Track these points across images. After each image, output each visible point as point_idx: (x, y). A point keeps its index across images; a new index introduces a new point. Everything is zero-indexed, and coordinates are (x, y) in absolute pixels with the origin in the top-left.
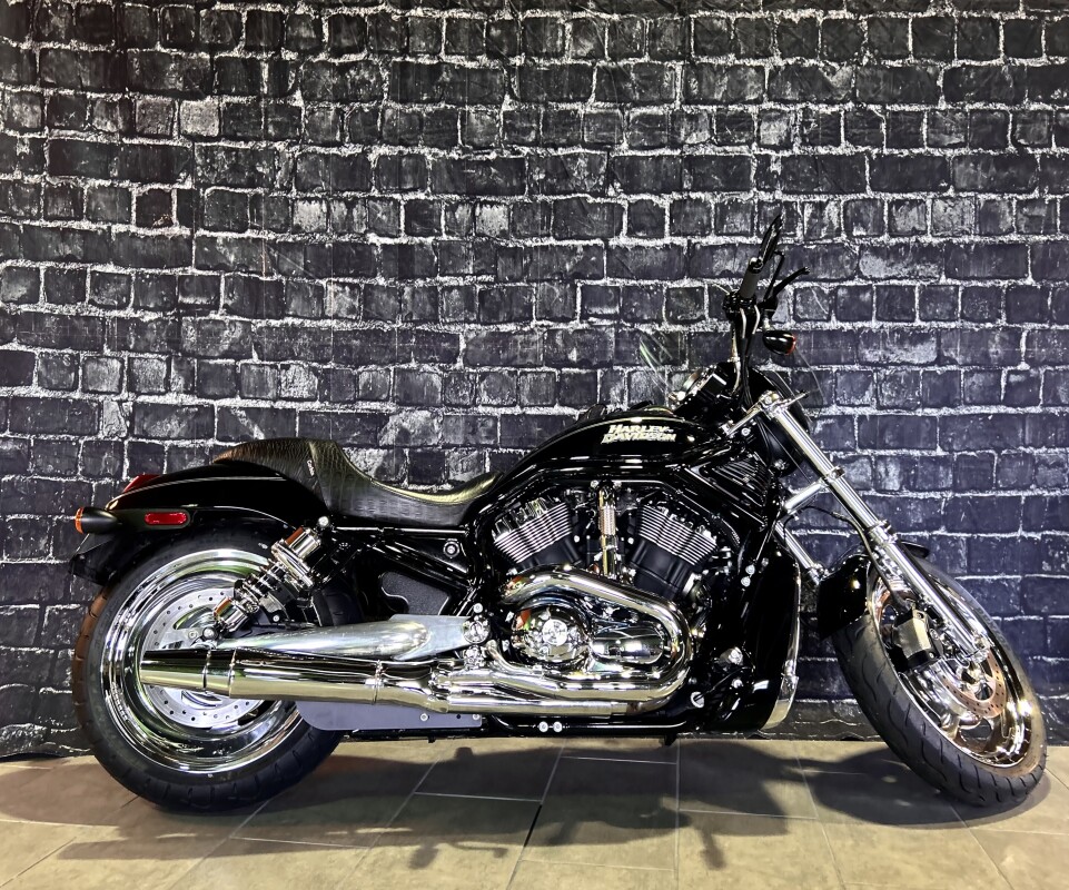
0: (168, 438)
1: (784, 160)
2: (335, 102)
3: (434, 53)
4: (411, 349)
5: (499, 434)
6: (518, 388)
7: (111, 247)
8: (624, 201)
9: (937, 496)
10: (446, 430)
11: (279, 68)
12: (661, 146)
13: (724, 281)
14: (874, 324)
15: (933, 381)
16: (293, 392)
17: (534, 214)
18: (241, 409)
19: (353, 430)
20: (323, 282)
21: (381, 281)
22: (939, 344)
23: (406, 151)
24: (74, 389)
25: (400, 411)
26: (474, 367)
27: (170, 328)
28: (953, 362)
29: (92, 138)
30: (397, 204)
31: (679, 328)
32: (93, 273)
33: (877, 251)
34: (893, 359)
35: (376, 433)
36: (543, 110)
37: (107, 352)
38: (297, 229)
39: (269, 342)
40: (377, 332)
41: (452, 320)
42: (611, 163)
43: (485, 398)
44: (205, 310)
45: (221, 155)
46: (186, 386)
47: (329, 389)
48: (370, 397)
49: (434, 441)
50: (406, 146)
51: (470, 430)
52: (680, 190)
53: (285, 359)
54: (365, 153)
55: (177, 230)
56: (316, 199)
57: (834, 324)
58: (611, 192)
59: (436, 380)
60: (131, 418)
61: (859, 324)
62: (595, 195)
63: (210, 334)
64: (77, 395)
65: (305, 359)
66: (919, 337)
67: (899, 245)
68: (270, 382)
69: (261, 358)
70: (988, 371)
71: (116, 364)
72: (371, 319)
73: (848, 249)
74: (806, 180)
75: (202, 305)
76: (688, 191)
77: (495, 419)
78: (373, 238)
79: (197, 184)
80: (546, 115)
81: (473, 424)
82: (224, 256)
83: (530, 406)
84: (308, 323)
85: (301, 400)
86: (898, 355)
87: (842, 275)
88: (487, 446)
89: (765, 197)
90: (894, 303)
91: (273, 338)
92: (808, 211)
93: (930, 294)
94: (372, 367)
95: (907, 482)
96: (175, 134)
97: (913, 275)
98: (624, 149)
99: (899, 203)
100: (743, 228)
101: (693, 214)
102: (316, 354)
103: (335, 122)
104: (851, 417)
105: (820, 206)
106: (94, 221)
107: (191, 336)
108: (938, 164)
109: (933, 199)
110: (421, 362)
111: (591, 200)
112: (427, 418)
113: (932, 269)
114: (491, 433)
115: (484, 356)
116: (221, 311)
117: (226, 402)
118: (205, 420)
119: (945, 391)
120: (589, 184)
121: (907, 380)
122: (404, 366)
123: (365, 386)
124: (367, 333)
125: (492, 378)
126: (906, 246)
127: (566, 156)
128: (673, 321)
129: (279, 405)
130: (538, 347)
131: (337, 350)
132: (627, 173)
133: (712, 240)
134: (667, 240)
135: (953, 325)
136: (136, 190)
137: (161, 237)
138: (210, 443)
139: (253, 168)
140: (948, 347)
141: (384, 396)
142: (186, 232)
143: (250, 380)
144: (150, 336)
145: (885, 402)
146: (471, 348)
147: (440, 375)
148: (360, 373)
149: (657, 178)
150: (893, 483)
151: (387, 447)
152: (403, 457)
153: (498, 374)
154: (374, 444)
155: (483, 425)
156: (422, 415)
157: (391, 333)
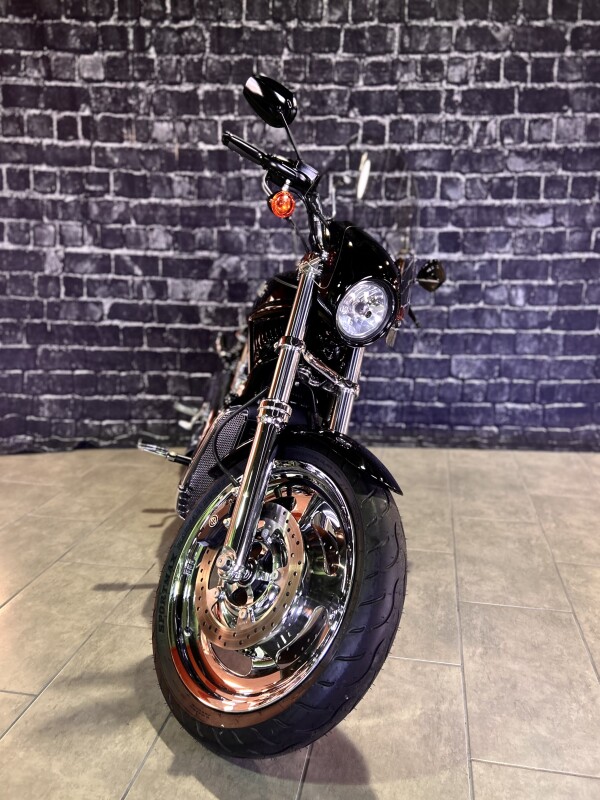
0: (85, 274)
1: (464, 93)
2: (176, 54)
3: (238, 20)
4: (227, 217)
6: (293, 243)
7: (43, 154)
8: (361, 120)
9: (546, 308)
10: (250, 269)
11: (140, 32)
12: (384, 83)
13: (422, 174)
14: (514, 201)
15: (549, 237)
16: (157, 245)
17: (303, 129)
18: (127, 256)
19: (193, 268)
20: (172, 175)
21: (207, 174)
22: (554, 214)
23: (222, 87)
24: (28, 243)
25: (220, 257)
26: (266, 228)
27: (83, 206)
28: (562, 225)
29: (26, 82)
30: (216, 122)
31: (391, 203)
32: (34, 171)
33: (520, 154)
34: (525, 223)
35: (207, 270)
36: (308, 59)
37: (46, 220)
38: (155, 141)
39: (142, 214)
40: (205, 207)
41: (252, 198)
42: (353, 95)
43: (272, 249)
44: (102, 194)
45: (106, 92)
46: (94, 241)
47: (178, 243)
48: (203, 248)
49: (242, 276)
50: (222, 83)
51: (264, 269)
52: (396, 113)
53: (151, 224)
54: (195, 90)
55: (83, 142)
56: (166, 121)
57: (490, 201)
58: (352, 115)
59: (243, 237)
60: (63, 261)
61: (505, 201)
62: (342, 116)
63: (106, 208)
64: (30, 248)
65: (164, 224)
66: (542, 210)
67: (533, 149)
68: (143, 239)
69: (138, 223)
70: (584, 231)
71: (51, 229)
72: (202, 198)
73: (500, 153)
74: (477, 106)
75: (100, 191)
76: (401, 113)
77: (278, 262)
78: (202, 146)
79: (93, 112)
80: (311, 63)
81: (265, 265)
82: (111, 159)
84: (164, 202)
85: (161, 250)
86: (528, 221)
87: (496, 169)
89: (450, 117)
90: (528, 187)
91: (143, 212)
92: (476, 128)
93: (551, 182)
94: (203, 229)
95: (529, 300)
96: (77, 78)
97: (541, 169)
98: (361, 86)
99: (535, 121)
100: (435, 138)
101: (403, 129)
102: (169, 222)
103: (176, 68)
104: (496, 261)
105: (484, 124)
106: (32, 137)
107: (95, 210)
108: (562, 94)
109: (558, 118)
110: (233, 225)
111: (339, 120)
112: (237, 262)
113: (553, 165)
115: (272, 221)
116: (112, 194)
117: (118, 252)
118: (106, 263)
119: (556, 244)
120: (338, 109)
121: (533, 236)
122: (223, 229)
123: (199, 241)
124: (200, 208)
125: (277, 236)
126: (538, 150)
127: (324, 91)
128: (389, 199)
129: (150, 253)
131: (182, 218)
132: (363, 102)
133: (415, 146)
134: (386, 146)
135: (564, 201)
136: (56, 116)
137: (73, 148)
138: (111, 276)
139: (126, 101)
140: (561, 215)
141: (211, 248)
142: (87, 143)
143: (131, 238)
144: (71, 211)
145: (518, 251)
146: (264, 217)
147: (245, 234)
148: (196, 233)
149: (381, 105)
150: (520, 301)
151: (214, 279)
152: (223, 286)
153: (281, 234)
154: (206, 277)
155: (272, 265)
156: (234, 260)
157: (214, 207)
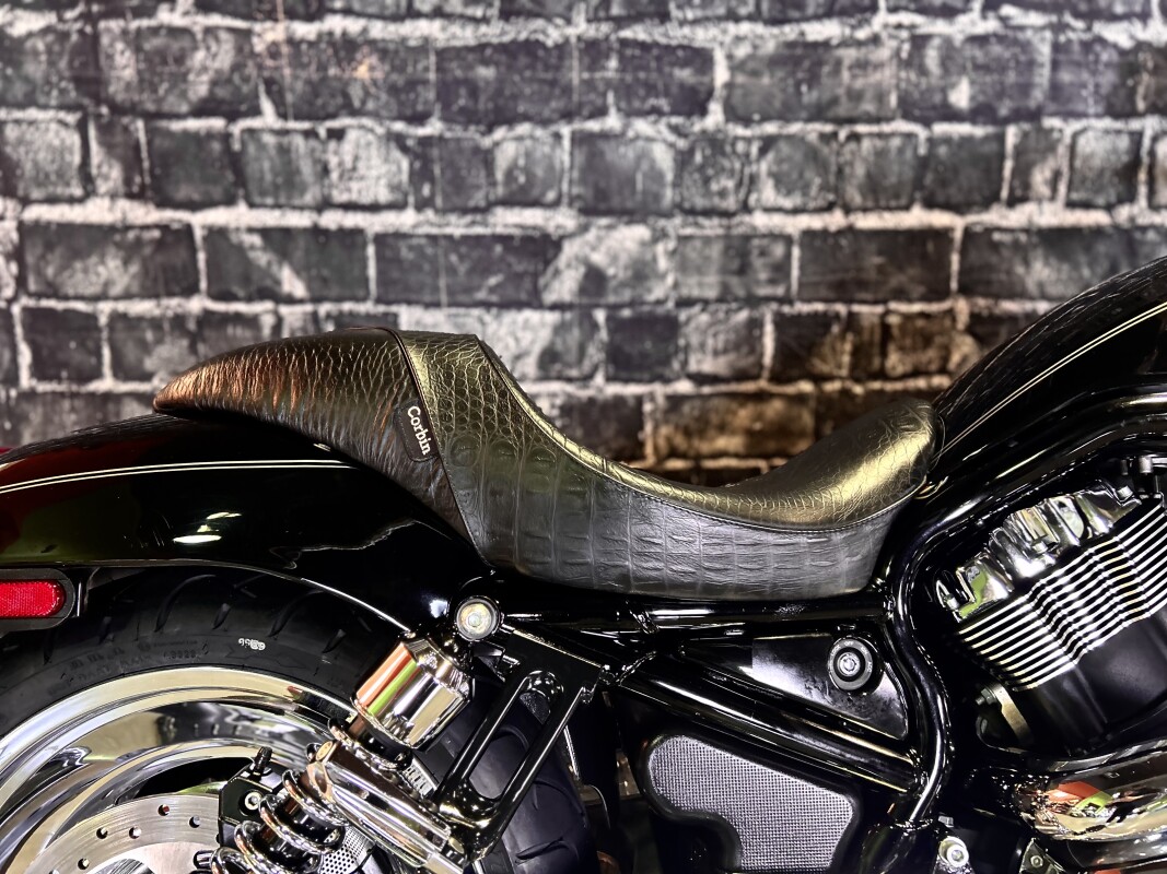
0: (102, 296)
4: (608, 83)
5: (795, 272)
6: (840, 171)
10: (683, 266)
16: (357, 191)
18: (251, 230)
19: (487, 271)
25: (584, 229)
26: (747, 121)
27: (76, 50)
35: (536, 276)
39: (295, 77)
40: (531, 47)
41: (699, 13)
43: (768, 193)
44: (148, 2)
46: (128, 181)
47: (432, 181)
48: (521, 197)
49: (658, 291)
51: (735, 264)
53: (333, 116)
59: (662, 157)
60: (15, 254)
63: (164, 60)
65: (376, 115)
68: (307, 169)
69: (283, 115)
72: (518, 13)
77: (789, 239)
81: (740, 252)
83: (865, 210)
84: (378, 30)
85: (373, 207)
88: (768, 299)
91: (305, 66)
102: (401, 104)
107: (124, 66)
112: (643, 244)
114: (780, 270)
115: (768, 98)
116: (183, 3)
117: (217, 215)
118: (179, 256)
122: (593, 126)
123: (510, 175)
124: (510, 50)
125: (785, 148)
129: (331, 220)
130: (886, 76)
131: (446, 92)
138: (195, 305)
141: (551, 196)
143: (264, 167)
144: (34, 69)
146: (740, 79)
147: (672, 145)
148: (497, 144)
151: (556, 307)
152: (595, 326)
153: (797, 140)
154: (535, 302)
155: (763, 253)
156: (630, 237)
157: (562, 48)
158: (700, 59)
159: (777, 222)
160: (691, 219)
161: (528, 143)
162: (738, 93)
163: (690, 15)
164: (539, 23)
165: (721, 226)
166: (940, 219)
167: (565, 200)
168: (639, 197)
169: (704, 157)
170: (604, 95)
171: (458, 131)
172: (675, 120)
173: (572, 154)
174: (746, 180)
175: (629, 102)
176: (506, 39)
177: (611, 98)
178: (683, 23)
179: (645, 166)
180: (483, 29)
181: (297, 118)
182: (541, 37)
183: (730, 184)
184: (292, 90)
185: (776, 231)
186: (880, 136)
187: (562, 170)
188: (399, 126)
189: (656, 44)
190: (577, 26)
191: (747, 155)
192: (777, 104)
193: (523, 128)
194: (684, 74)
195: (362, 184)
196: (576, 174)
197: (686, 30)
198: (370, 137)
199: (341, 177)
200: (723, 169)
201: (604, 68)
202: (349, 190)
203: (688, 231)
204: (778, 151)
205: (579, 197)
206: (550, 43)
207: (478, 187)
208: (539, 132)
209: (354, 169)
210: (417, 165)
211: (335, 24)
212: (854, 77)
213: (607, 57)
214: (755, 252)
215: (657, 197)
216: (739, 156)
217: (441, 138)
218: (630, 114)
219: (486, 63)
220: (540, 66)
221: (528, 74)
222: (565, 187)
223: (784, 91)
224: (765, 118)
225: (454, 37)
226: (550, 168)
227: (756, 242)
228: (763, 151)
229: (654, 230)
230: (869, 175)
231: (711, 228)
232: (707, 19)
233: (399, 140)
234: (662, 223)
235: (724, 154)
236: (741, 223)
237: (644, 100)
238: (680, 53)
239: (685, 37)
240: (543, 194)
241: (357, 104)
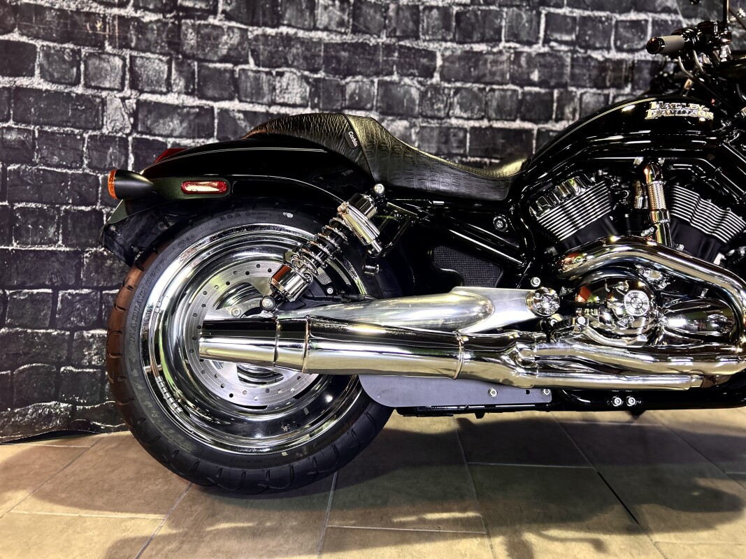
0: (170, 136)
4: (394, 62)
5: (468, 144)
6: (486, 103)
10: (422, 139)
16: (287, 98)
18: (239, 111)
24: (76, 83)
26: (449, 82)
27: (170, 30)
31: (624, 56)
37: (108, 48)
39: (265, 50)
40: (364, 45)
41: (431, 37)
43: (457, 111)
44: (205, 14)
46: (187, 87)
47: (319, 98)
48: (356, 106)
51: (443, 139)
53: (280, 67)
59: (414, 93)
60: (134, 114)
63: (209, 38)
64: (79, 90)
65: (298, 68)
68: (266, 88)
69: (258, 65)
71: (118, 62)
72: (359, 32)
75: (200, 9)
77: (465, 130)
81: (446, 134)
83: (497, 120)
84: (301, 34)
85: (294, 105)
88: (457, 155)
91: (269, 46)
102: (308, 64)
107: (191, 39)
112: (406, 128)
114: (462, 143)
115: (458, 72)
116: (220, 16)
117: (225, 104)
118: (206, 120)
122: (387, 78)
123: (352, 96)
124: (355, 46)
125: (464, 93)
128: (620, 50)
129: (274, 110)
130: (505, 67)
131: (328, 60)
141: (369, 106)
143: (247, 85)
144: (151, 36)
146: (447, 64)
147: (419, 89)
148: (347, 83)
153: (469, 90)
155: (455, 135)
156: (401, 125)
157: (376, 47)
158: (431, 55)
159: (460, 122)
160: (425, 120)
161: (360, 83)
162: (446, 69)
163: (427, 38)
164: (368, 36)
165: (438, 123)
166: (528, 125)
167: (375, 108)
168: (405, 109)
169: (431, 94)
170: (392, 67)
171: (331, 77)
172: (420, 79)
173: (378, 90)
174: (448, 105)
175: (402, 70)
176: (354, 41)
177: (395, 68)
178: (424, 41)
179: (407, 97)
180: (344, 37)
181: (264, 66)
182: (368, 42)
183: (442, 106)
184: (263, 55)
185: (460, 126)
186: (503, 90)
187: (374, 96)
188: (306, 73)
189: (414, 48)
190: (382, 39)
191: (449, 95)
192: (461, 75)
193: (359, 78)
194: (424, 61)
195: (289, 95)
196: (379, 98)
197: (426, 44)
198: (295, 76)
199: (281, 92)
200: (439, 100)
201: (393, 56)
202: (284, 98)
203: (424, 125)
204: (462, 94)
205: (380, 107)
206: (371, 44)
207: (338, 101)
208: (365, 80)
209: (287, 89)
210: (313, 90)
211: (284, 30)
212: (492, 66)
213: (394, 52)
214: (452, 134)
215: (412, 110)
216: (445, 95)
217: (324, 79)
218: (402, 75)
219: (345, 50)
220: (366, 53)
221: (361, 56)
222: (375, 103)
223: (464, 70)
224: (457, 80)
225: (332, 39)
226: (369, 94)
227: (452, 130)
228: (455, 94)
229: (410, 123)
230: (498, 106)
231: (434, 124)
232: (434, 40)
233: (306, 79)
234: (414, 120)
235: (440, 94)
236: (446, 122)
237: (408, 70)
238: (423, 52)
239: (425, 46)
240: (366, 105)
241: (290, 62)
